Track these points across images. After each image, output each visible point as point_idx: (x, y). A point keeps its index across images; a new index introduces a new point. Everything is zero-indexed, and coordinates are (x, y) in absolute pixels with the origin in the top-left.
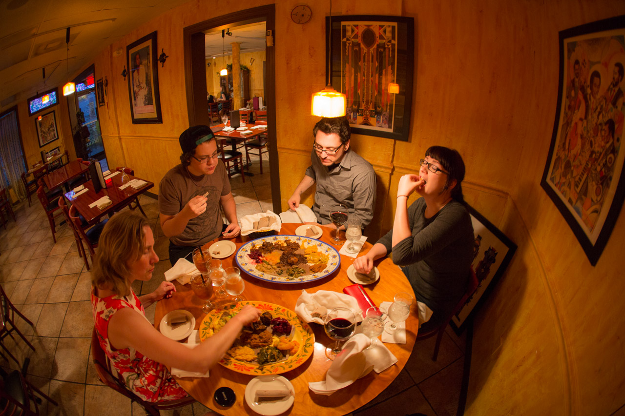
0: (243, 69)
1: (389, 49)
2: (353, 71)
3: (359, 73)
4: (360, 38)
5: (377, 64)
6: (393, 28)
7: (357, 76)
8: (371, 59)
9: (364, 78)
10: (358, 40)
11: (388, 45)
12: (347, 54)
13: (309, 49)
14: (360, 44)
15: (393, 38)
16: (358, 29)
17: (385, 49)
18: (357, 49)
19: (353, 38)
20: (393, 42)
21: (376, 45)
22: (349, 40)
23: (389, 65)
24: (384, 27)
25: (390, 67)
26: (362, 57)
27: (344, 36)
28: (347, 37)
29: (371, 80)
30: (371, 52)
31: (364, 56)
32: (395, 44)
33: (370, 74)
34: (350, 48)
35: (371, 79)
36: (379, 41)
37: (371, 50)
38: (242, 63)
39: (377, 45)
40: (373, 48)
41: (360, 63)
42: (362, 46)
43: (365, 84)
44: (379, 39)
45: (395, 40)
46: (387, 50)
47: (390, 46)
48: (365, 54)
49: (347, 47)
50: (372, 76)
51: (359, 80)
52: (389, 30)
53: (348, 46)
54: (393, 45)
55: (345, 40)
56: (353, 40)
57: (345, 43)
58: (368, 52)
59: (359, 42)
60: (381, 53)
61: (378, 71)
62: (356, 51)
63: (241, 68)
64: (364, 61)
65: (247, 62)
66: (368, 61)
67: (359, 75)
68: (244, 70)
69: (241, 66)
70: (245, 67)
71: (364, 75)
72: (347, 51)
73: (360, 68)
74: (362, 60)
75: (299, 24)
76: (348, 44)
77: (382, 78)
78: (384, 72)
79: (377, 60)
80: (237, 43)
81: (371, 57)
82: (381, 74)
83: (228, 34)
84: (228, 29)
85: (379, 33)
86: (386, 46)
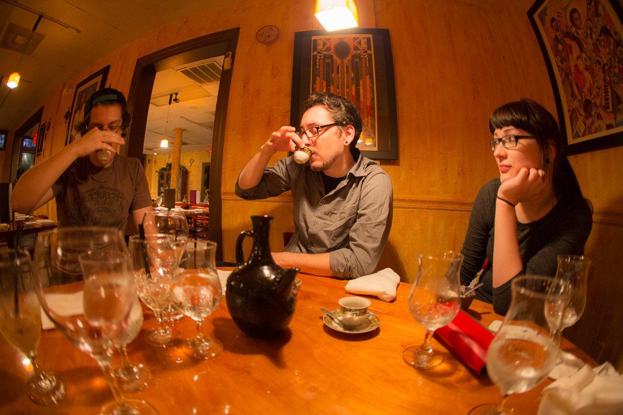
0: (182, 168)
1: (366, 58)
2: (325, 84)
3: (331, 86)
4: (332, 51)
5: (353, 75)
6: (369, 39)
8: (345, 70)
9: (338, 91)
10: (330, 52)
11: (364, 56)
12: (318, 67)
13: (273, 69)
14: (333, 56)
15: (369, 48)
16: (330, 42)
17: (361, 59)
18: (329, 61)
19: (324, 51)
20: (369, 52)
21: (350, 56)
22: (321, 53)
23: (367, 75)
24: (358, 39)
25: (368, 77)
26: (335, 69)
27: (315, 50)
28: (318, 50)
29: (347, 92)
30: (345, 63)
31: (338, 67)
32: (371, 54)
33: (346, 85)
34: (322, 61)
35: (346, 90)
36: (354, 52)
37: (346, 61)
38: (182, 163)
39: (352, 56)
40: (348, 58)
41: (333, 75)
42: (335, 57)
44: (354, 50)
45: (371, 51)
46: (363, 60)
48: (339, 65)
49: (318, 60)
50: (347, 87)
52: (364, 41)
53: (319, 59)
54: (370, 55)
55: (315, 53)
56: (325, 53)
57: (315, 57)
58: (342, 63)
59: (332, 54)
60: (357, 63)
61: (354, 82)
62: (328, 64)
63: (181, 168)
64: (338, 73)
65: (186, 163)
66: (343, 72)
67: (332, 88)
68: (183, 171)
69: (180, 166)
70: (184, 168)
71: (338, 88)
72: (318, 64)
73: (333, 80)
74: (335, 72)
75: (264, 43)
76: (319, 58)
77: (359, 89)
78: (361, 83)
79: (353, 70)
80: (180, 129)
81: (345, 68)
82: (358, 85)
83: (176, 100)
84: (176, 94)
85: (354, 44)
86: (362, 57)
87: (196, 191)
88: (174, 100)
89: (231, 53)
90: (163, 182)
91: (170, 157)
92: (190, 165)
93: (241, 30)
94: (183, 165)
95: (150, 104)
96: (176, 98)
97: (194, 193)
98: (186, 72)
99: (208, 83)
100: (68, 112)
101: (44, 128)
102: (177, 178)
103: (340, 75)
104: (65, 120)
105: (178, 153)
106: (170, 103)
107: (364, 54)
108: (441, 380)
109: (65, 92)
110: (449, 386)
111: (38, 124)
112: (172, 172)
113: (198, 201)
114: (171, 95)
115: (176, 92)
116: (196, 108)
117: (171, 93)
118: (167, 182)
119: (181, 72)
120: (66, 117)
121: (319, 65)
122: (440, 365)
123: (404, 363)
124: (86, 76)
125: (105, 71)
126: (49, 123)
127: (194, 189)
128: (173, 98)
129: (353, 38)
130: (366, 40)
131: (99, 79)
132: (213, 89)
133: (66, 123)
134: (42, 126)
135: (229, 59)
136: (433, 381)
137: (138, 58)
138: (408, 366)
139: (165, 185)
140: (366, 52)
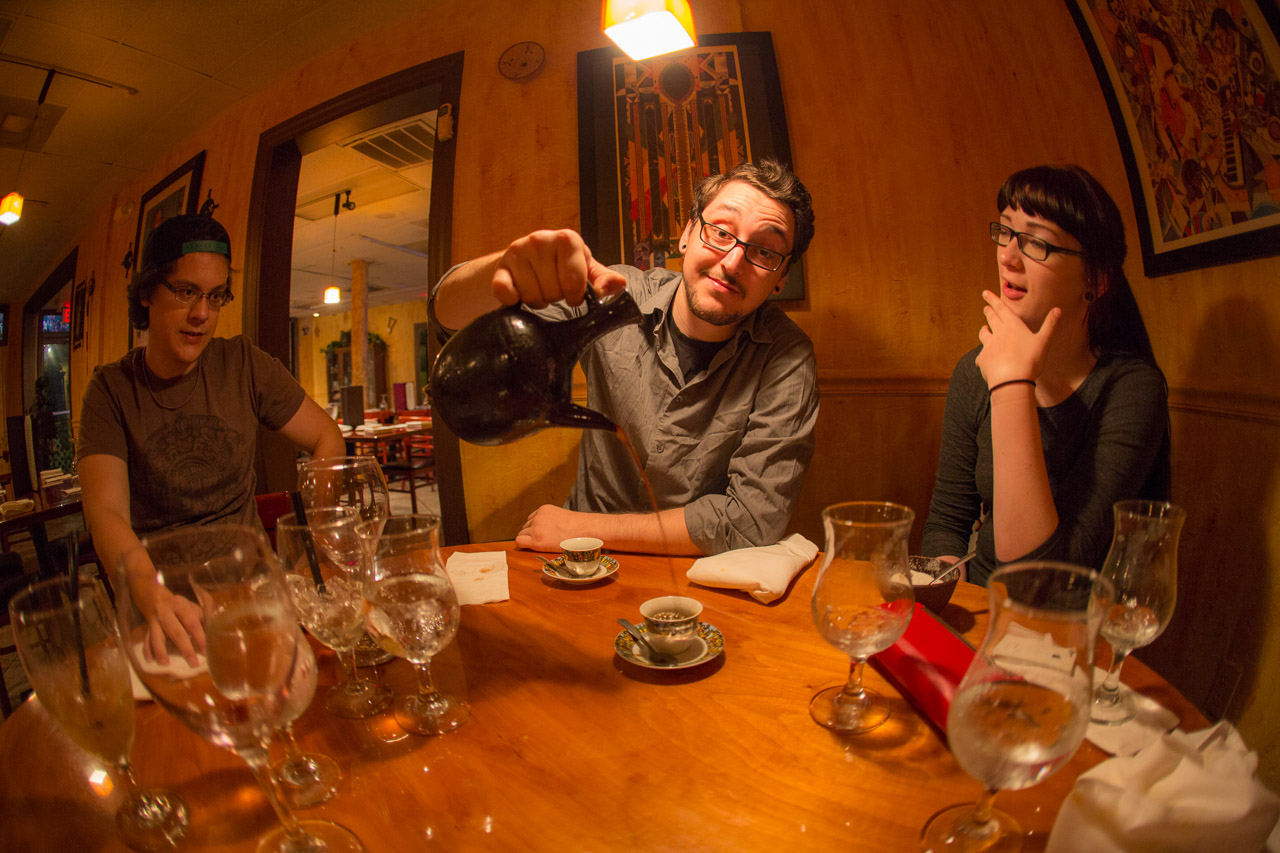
0: (373, 339)
1: (726, 96)
2: (645, 154)
3: (660, 158)
4: (657, 85)
5: (702, 132)
6: (730, 55)
7: (657, 164)
8: (686, 123)
9: (673, 166)
10: (653, 89)
11: (723, 90)
12: (629, 120)
13: (537, 132)
14: (658, 96)
15: (733, 74)
16: (650, 67)
17: (715, 97)
18: (652, 107)
19: (640, 86)
20: (732, 82)
21: (694, 93)
22: (633, 92)
23: (730, 130)
24: (709, 57)
25: (733, 134)
26: (665, 123)
27: (621, 85)
28: (627, 86)
29: (692, 168)
30: (684, 108)
31: (671, 120)
32: (737, 87)
33: (689, 155)
34: (636, 107)
35: (690, 165)
36: (703, 84)
37: (686, 105)
38: (373, 329)
39: (698, 93)
40: (690, 98)
41: (661, 136)
42: (663, 98)
43: (679, 179)
44: (702, 80)
45: (736, 79)
46: (722, 101)
47: (726, 92)
48: (672, 114)
49: (628, 107)
50: (693, 159)
51: (662, 173)
52: (719, 61)
53: (631, 105)
54: (734, 89)
55: (622, 92)
56: (641, 90)
57: (622, 100)
58: (679, 110)
59: (658, 91)
60: (709, 107)
61: (706, 146)
62: (650, 112)
63: (370, 340)
64: (671, 129)
65: (381, 328)
66: (681, 127)
67: (661, 162)
68: (375, 345)
69: (369, 334)
70: (378, 337)
71: (673, 160)
72: (628, 113)
73: (662, 147)
74: (666, 128)
75: (515, 79)
76: (630, 101)
77: (718, 160)
78: (720, 146)
79: (701, 123)
80: (363, 261)
81: (686, 120)
82: (713, 152)
83: (348, 205)
84: (348, 193)
85: (700, 69)
86: (719, 92)
87: (404, 385)
88: (344, 206)
89: (449, 105)
90: (336, 370)
91: (346, 318)
92: (389, 330)
93: (466, 56)
94: (375, 333)
95: (296, 218)
96: (347, 201)
97: (401, 389)
98: (363, 148)
99: (411, 166)
100: (130, 254)
101: (84, 291)
102: (364, 362)
103: (675, 135)
104: (125, 270)
105: (363, 310)
106: (336, 212)
107: (724, 87)
108: (879, 754)
109: (118, 214)
110: (893, 766)
111: (71, 282)
112: (354, 349)
113: (411, 405)
114: (338, 197)
115: (345, 188)
116: (391, 216)
117: (337, 191)
118: (345, 369)
119: (354, 147)
120: (127, 265)
121: (632, 116)
122: (881, 725)
123: (811, 723)
124: (160, 177)
125: (198, 164)
126: (93, 280)
127: (401, 380)
128: (342, 202)
129: (699, 56)
130: (723, 58)
131: (186, 180)
132: (421, 174)
133: (127, 276)
134: (78, 287)
135: (447, 119)
136: (864, 756)
137: (262, 131)
138: (818, 727)
139: (340, 376)
140: (726, 82)
